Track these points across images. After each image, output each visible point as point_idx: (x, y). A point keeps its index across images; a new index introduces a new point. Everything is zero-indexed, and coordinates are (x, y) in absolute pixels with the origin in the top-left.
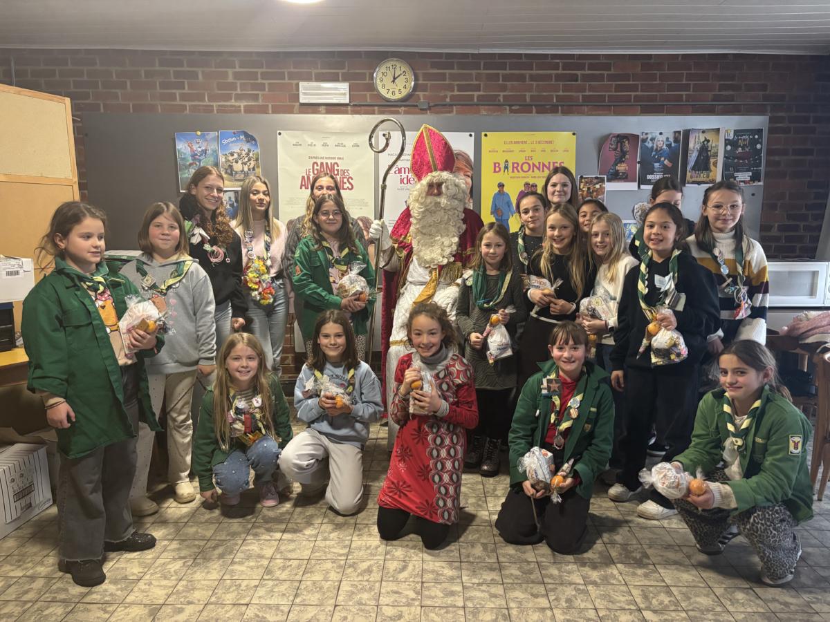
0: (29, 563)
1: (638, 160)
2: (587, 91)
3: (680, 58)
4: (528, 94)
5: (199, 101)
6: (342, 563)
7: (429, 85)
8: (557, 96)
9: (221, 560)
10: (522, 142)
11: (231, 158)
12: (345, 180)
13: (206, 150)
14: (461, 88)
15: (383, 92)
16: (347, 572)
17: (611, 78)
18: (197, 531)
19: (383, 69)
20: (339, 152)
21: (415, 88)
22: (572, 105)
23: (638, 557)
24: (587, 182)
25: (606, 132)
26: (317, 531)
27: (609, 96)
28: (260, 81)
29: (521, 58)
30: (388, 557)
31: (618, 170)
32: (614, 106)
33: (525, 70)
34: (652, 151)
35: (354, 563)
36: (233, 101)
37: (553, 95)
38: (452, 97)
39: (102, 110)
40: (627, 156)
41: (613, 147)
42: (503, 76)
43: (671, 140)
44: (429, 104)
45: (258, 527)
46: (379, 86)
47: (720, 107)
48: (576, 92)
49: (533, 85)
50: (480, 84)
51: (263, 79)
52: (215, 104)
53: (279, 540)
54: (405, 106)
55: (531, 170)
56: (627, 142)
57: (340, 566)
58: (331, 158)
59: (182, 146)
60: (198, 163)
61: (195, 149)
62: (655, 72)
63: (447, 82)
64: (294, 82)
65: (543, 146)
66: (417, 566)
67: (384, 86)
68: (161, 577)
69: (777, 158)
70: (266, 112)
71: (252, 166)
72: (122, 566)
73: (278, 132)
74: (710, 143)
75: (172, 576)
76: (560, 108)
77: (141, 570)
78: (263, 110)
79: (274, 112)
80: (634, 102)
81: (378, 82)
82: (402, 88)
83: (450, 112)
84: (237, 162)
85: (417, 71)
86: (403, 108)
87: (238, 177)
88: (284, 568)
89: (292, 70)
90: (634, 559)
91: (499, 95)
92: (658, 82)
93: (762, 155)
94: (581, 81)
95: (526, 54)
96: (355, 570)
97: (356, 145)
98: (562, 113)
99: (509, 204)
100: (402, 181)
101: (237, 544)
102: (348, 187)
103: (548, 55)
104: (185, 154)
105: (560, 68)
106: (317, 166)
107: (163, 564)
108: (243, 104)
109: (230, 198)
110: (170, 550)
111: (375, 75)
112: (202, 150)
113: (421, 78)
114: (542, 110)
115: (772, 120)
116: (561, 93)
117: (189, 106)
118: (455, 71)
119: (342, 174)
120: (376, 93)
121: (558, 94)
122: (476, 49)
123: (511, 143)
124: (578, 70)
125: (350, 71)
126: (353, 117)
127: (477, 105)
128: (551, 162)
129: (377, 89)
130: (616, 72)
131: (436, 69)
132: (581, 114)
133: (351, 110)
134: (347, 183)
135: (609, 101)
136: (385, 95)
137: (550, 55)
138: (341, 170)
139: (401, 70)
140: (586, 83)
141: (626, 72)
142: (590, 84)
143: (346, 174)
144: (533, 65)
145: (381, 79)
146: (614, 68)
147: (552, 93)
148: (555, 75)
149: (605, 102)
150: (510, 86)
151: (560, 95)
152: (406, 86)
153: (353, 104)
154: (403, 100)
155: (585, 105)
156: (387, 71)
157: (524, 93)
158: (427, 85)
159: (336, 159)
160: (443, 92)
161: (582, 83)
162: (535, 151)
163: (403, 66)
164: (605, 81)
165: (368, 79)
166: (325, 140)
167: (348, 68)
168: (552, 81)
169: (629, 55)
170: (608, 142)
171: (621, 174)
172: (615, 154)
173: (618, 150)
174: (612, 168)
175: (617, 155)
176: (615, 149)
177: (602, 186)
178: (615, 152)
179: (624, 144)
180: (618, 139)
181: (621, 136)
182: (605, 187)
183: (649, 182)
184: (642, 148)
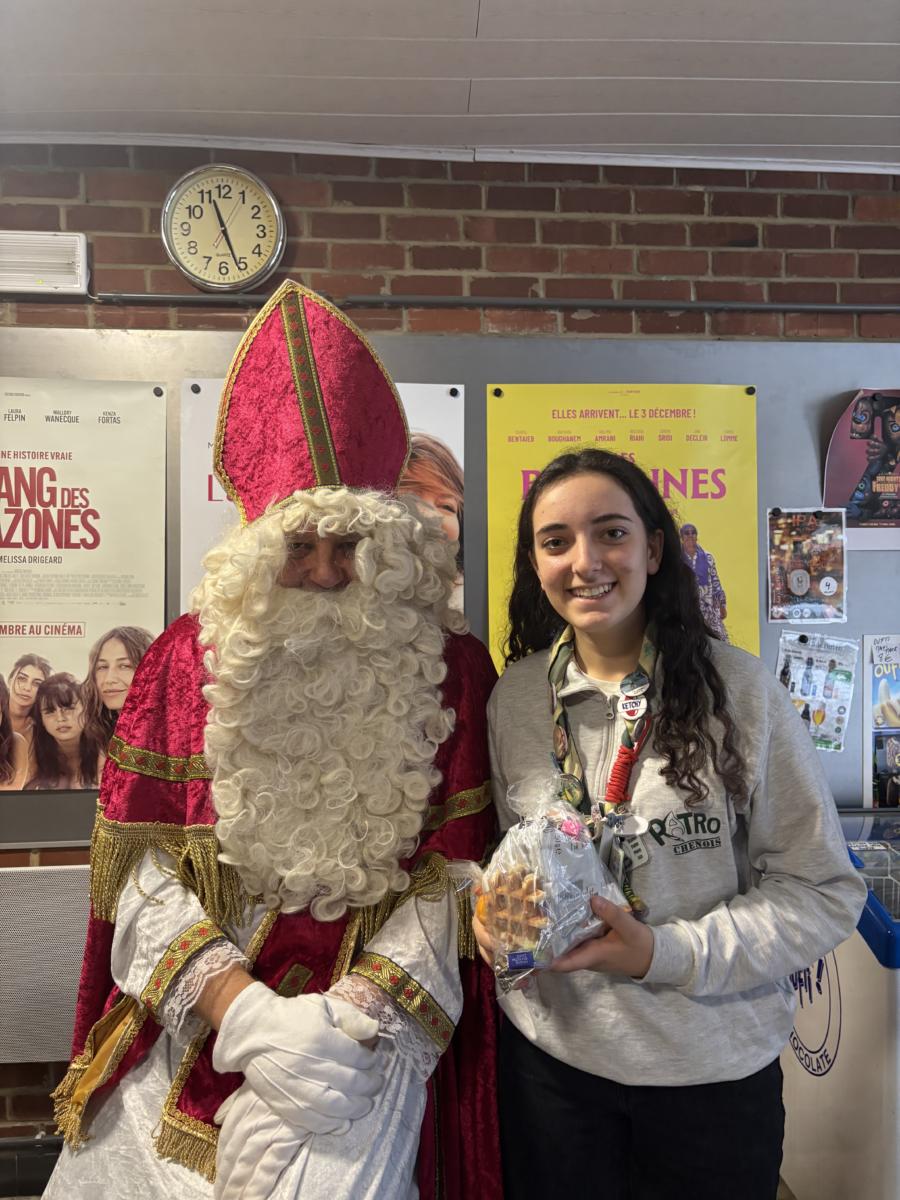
2: (783, 272)
4: (617, 279)
7: (329, 247)
8: (698, 284)
10: (602, 414)
12: (75, 520)
14: (422, 259)
15: (193, 265)
17: (847, 237)
19: (191, 197)
20: (59, 437)
21: (290, 256)
22: (744, 311)
24: (790, 527)
25: (843, 386)
27: (843, 286)
29: (595, 179)
31: (881, 493)
32: (860, 314)
33: (607, 211)
37: (686, 283)
38: (398, 284)
41: (861, 427)
42: (543, 227)
46: (179, 245)
48: (753, 276)
49: (627, 254)
50: (478, 251)
56: (898, 414)
58: (34, 455)
63: (382, 241)
76: (707, 319)
81: (176, 233)
82: (248, 253)
83: (391, 326)
85: (294, 209)
91: (536, 281)
94: (765, 246)
95: (607, 168)
97: (110, 418)
98: (715, 330)
102: (83, 541)
103: (670, 170)
105: (706, 209)
111: (164, 214)
113: (305, 227)
114: (658, 323)
116: (709, 277)
118: (406, 211)
119: (66, 503)
120: (173, 268)
121: (702, 279)
122: (466, 148)
123: (570, 414)
124: (756, 215)
125: (92, 204)
126: (103, 336)
127: (472, 306)
128: (690, 467)
129: (174, 256)
130: (860, 224)
131: (349, 203)
132: (767, 337)
133: (95, 315)
134: (81, 527)
135: (845, 301)
136: (196, 273)
137: (675, 172)
138: (63, 490)
139: (244, 203)
140: (780, 250)
141: (887, 224)
142: (791, 254)
143: (77, 502)
144: (630, 199)
145: (185, 227)
146: (853, 212)
147: (685, 278)
148: (691, 228)
149: (834, 302)
150: (565, 256)
151: (706, 283)
152: (259, 245)
153: (100, 298)
154: (252, 288)
155: (777, 311)
156: (203, 201)
157: (603, 276)
158: (326, 249)
159: (49, 457)
160: (370, 267)
161: (768, 250)
162: (641, 438)
163: (251, 191)
164: (832, 246)
165: (146, 228)
166: (13, 404)
167: (87, 193)
168: (683, 243)
169: (895, 176)
170: (849, 414)
171: (886, 503)
172: (867, 448)
173: (875, 436)
174: (862, 486)
175: (872, 450)
176: (868, 435)
177: (834, 537)
178: (868, 444)
179: (890, 419)
180: (875, 406)
181: (884, 398)
182: (842, 541)
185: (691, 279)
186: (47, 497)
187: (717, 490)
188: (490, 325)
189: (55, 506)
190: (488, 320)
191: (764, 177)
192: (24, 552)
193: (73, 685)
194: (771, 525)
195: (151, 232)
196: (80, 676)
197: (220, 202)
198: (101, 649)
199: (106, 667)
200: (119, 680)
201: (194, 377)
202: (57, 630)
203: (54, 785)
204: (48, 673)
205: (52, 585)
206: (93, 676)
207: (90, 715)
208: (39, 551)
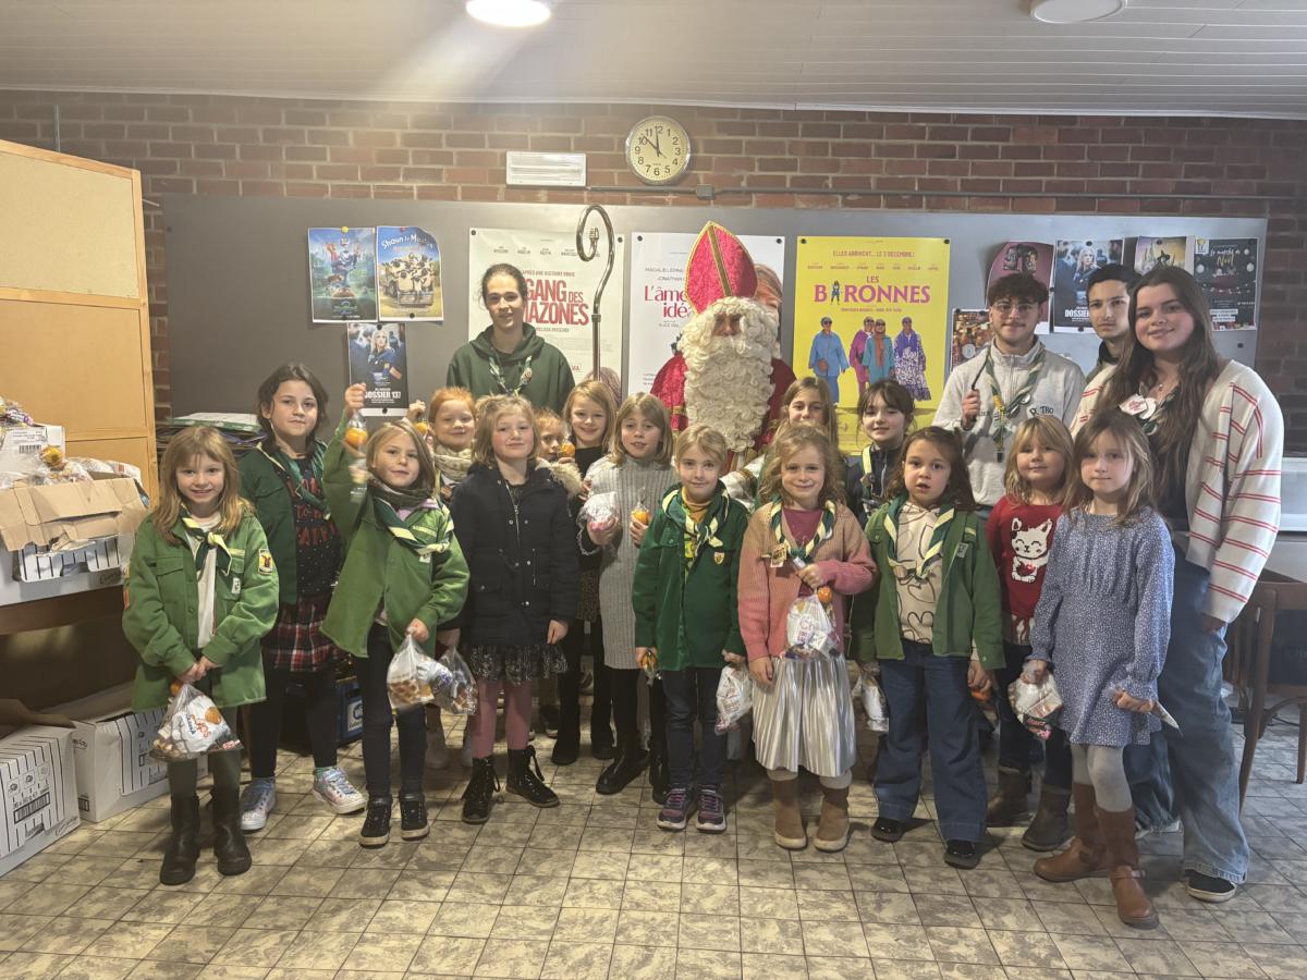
0: (30, 926)
2: (970, 173)
3: (1122, 123)
4: (873, 177)
5: (348, 179)
6: (543, 946)
7: (714, 160)
8: (920, 180)
9: (343, 936)
10: (860, 254)
11: (394, 270)
12: (576, 309)
13: (355, 256)
14: (764, 166)
15: (641, 170)
16: (550, 964)
18: (308, 881)
19: (641, 132)
21: (692, 164)
22: (944, 196)
23: (1042, 956)
24: (966, 320)
26: (505, 889)
27: (1005, 182)
28: (445, 149)
29: (864, 120)
30: (620, 938)
32: (1013, 198)
33: (870, 138)
34: (1074, 272)
35: (563, 948)
36: (401, 179)
37: (913, 179)
38: (751, 180)
39: (195, 191)
41: (1010, 263)
42: (833, 149)
43: (1106, 254)
44: (713, 189)
45: (409, 878)
46: (634, 159)
47: (1187, 201)
48: (952, 175)
50: (796, 160)
51: (449, 145)
52: (371, 184)
53: (442, 903)
54: (675, 192)
55: (876, 298)
56: (1033, 256)
57: (538, 953)
58: (555, 274)
59: (317, 249)
60: (342, 278)
61: (338, 254)
62: (1082, 144)
63: (743, 155)
64: (498, 151)
65: (895, 260)
66: (668, 958)
68: (242, 961)
69: (1279, 287)
70: (452, 198)
71: (427, 284)
72: (180, 938)
73: (471, 229)
74: (1171, 260)
75: (260, 960)
76: (924, 200)
77: (210, 947)
78: (449, 194)
79: (465, 198)
80: (1047, 191)
81: (633, 152)
82: (671, 164)
83: (746, 204)
84: (404, 276)
85: (695, 137)
86: (671, 196)
87: (404, 300)
88: (445, 953)
89: (496, 132)
90: (1036, 958)
91: (827, 178)
92: (1085, 161)
93: (1256, 281)
94: (960, 157)
95: (870, 113)
96: (564, 961)
98: (928, 207)
99: (839, 352)
100: (666, 312)
101: (370, 907)
102: (580, 320)
103: (907, 114)
104: (322, 262)
105: (927, 137)
106: (532, 285)
107: (249, 938)
108: (415, 185)
109: (391, 333)
110: (260, 914)
111: (627, 143)
112: (350, 257)
113: (701, 149)
114: (895, 202)
115: (1272, 226)
116: (927, 176)
117: (333, 186)
118: (756, 138)
119: (571, 300)
120: (629, 171)
121: (923, 177)
122: (792, 102)
123: (844, 253)
124: (956, 140)
125: (587, 136)
127: (791, 193)
128: (909, 285)
129: (631, 164)
130: (1018, 144)
131: (726, 134)
132: (959, 211)
133: (588, 198)
134: (579, 314)
135: (1005, 190)
136: (642, 174)
138: (570, 293)
139: (670, 135)
140: (969, 160)
141: (1033, 144)
142: (975, 162)
143: (577, 300)
144: (883, 131)
145: (637, 149)
146: (1013, 138)
147: (913, 176)
148: (917, 147)
149: (998, 191)
150: (845, 163)
151: (926, 179)
152: (677, 159)
153: (592, 188)
154: (672, 182)
155: (965, 196)
156: (647, 135)
157: (866, 175)
158: (712, 160)
159: (563, 274)
160: (736, 170)
161: (961, 160)
162: (883, 268)
163: (673, 130)
164: (999, 158)
165: (616, 148)
166: (546, 246)
167: (585, 129)
168: (912, 156)
169: (1040, 116)
170: (1003, 255)
173: (1018, 269)
176: (1014, 268)
179: (1028, 259)
181: (1025, 247)
183: (1068, 322)
184: (1057, 266)
185: (916, 177)
186: (561, 296)
187: (924, 298)
188: (800, 203)
189: (566, 301)
190: (800, 200)
191: (961, 118)
192: (550, 325)
194: (956, 319)
195: (619, 151)
197: (660, 135)
201: (639, 232)
208: (557, 325)
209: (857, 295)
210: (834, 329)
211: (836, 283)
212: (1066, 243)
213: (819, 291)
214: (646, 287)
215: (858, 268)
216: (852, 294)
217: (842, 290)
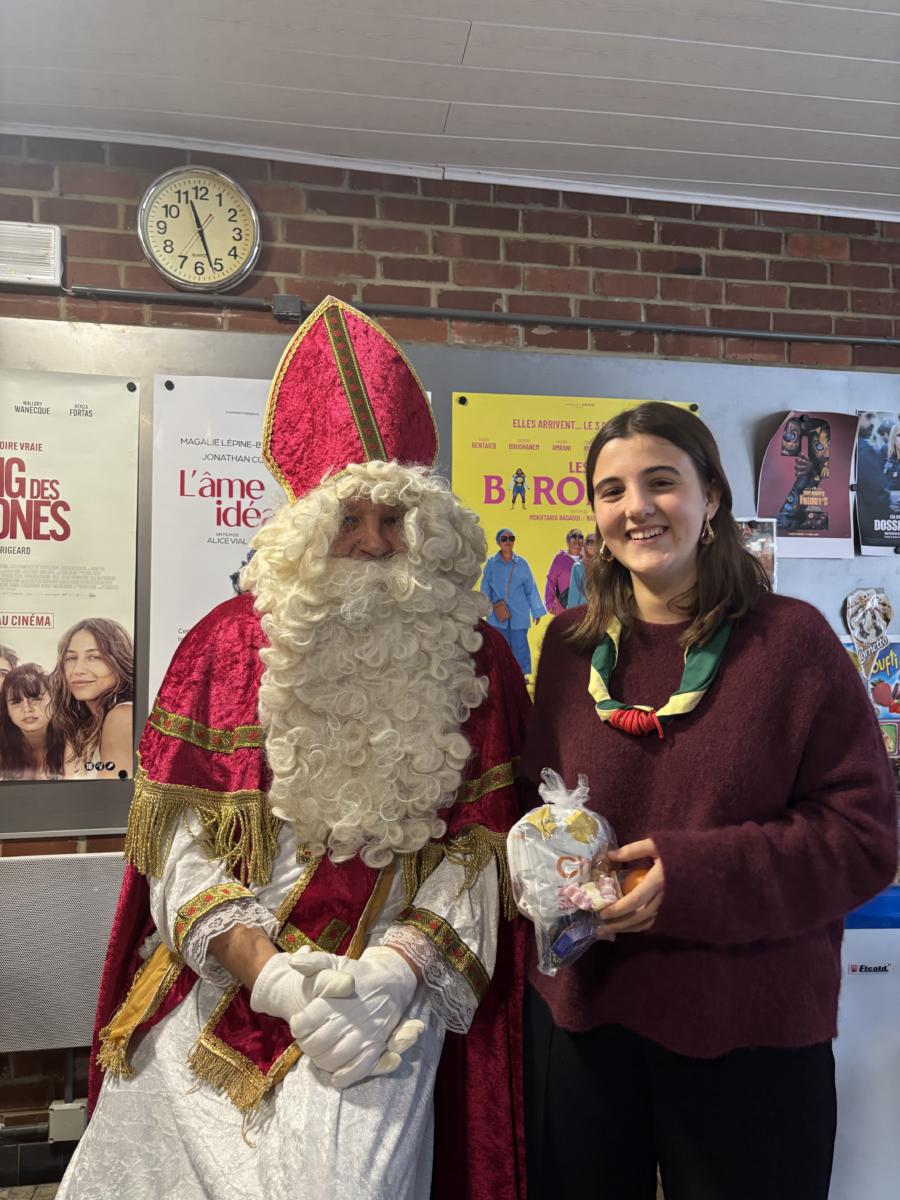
1: (852, 481)
2: (723, 300)
4: (574, 299)
7: (303, 254)
10: (559, 424)
12: (45, 511)
14: (392, 269)
15: (168, 263)
17: (782, 271)
19: (168, 197)
20: (27, 427)
21: (264, 259)
22: (689, 333)
25: (774, 407)
27: (775, 315)
29: (556, 204)
31: (806, 506)
32: (790, 341)
33: (564, 235)
34: (885, 461)
37: (637, 305)
38: (369, 292)
40: (825, 471)
41: (791, 445)
42: (507, 245)
44: (303, 304)
46: (154, 243)
48: (697, 302)
49: (586, 273)
50: (445, 265)
54: (234, 307)
56: (825, 434)
58: (2, 445)
62: (884, 265)
63: (355, 250)
67: (168, 246)
76: (656, 339)
80: (838, 333)
81: (153, 231)
82: (225, 257)
85: (269, 214)
86: (227, 314)
91: (499, 296)
92: (890, 290)
94: (707, 275)
95: (565, 193)
97: (81, 411)
98: (662, 350)
99: (527, 588)
100: (221, 517)
102: (53, 533)
105: (656, 237)
111: (141, 212)
113: (280, 232)
116: (658, 301)
118: (377, 223)
119: (35, 494)
120: (148, 265)
121: (652, 302)
122: (436, 166)
123: (528, 424)
124: (699, 246)
125: (66, 197)
126: (75, 329)
127: (439, 317)
129: (150, 252)
130: (791, 259)
131: (324, 213)
132: (709, 359)
133: (67, 308)
134: (49, 515)
135: (777, 329)
136: (172, 271)
137: (628, 201)
138: (32, 481)
139: (220, 205)
140: (721, 280)
141: (815, 260)
142: (731, 284)
143: (47, 494)
144: (587, 223)
145: (162, 225)
146: (786, 249)
147: (637, 300)
148: (642, 253)
149: (767, 329)
150: (527, 273)
151: (656, 306)
152: (235, 248)
153: (74, 290)
154: (228, 289)
155: (718, 335)
156: (179, 202)
157: (562, 295)
158: (299, 255)
159: (19, 447)
160: (342, 275)
161: (709, 279)
163: (228, 194)
164: (767, 278)
165: (122, 225)
167: (61, 186)
168: (634, 268)
169: (823, 217)
170: (780, 432)
171: (811, 516)
172: (795, 464)
173: (802, 454)
174: (790, 499)
175: (799, 466)
176: (796, 452)
177: (766, 546)
178: (796, 460)
179: (816, 439)
180: (803, 426)
181: (810, 420)
182: (773, 549)
183: (879, 539)
184: (860, 449)
185: (641, 301)
186: (15, 488)
188: (456, 336)
189: (24, 496)
190: (453, 331)
191: (708, 211)
193: (40, 676)
195: (125, 228)
196: (48, 666)
197: (198, 204)
198: (70, 640)
199: (75, 658)
200: (89, 671)
201: (169, 374)
202: (25, 620)
203: (18, 776)
204: (15, 664)
205: (20, 576)
206: (61, 667)
207: (58, 705)
208: (7, 542)
209: (554, 493)
210: (518, 549)
211: (520, 474)
212: (870, 416)
213: (492, 483)
214: (183, 473)
215: (556, 448)
216: (547, 492)
217: (529, 485)
